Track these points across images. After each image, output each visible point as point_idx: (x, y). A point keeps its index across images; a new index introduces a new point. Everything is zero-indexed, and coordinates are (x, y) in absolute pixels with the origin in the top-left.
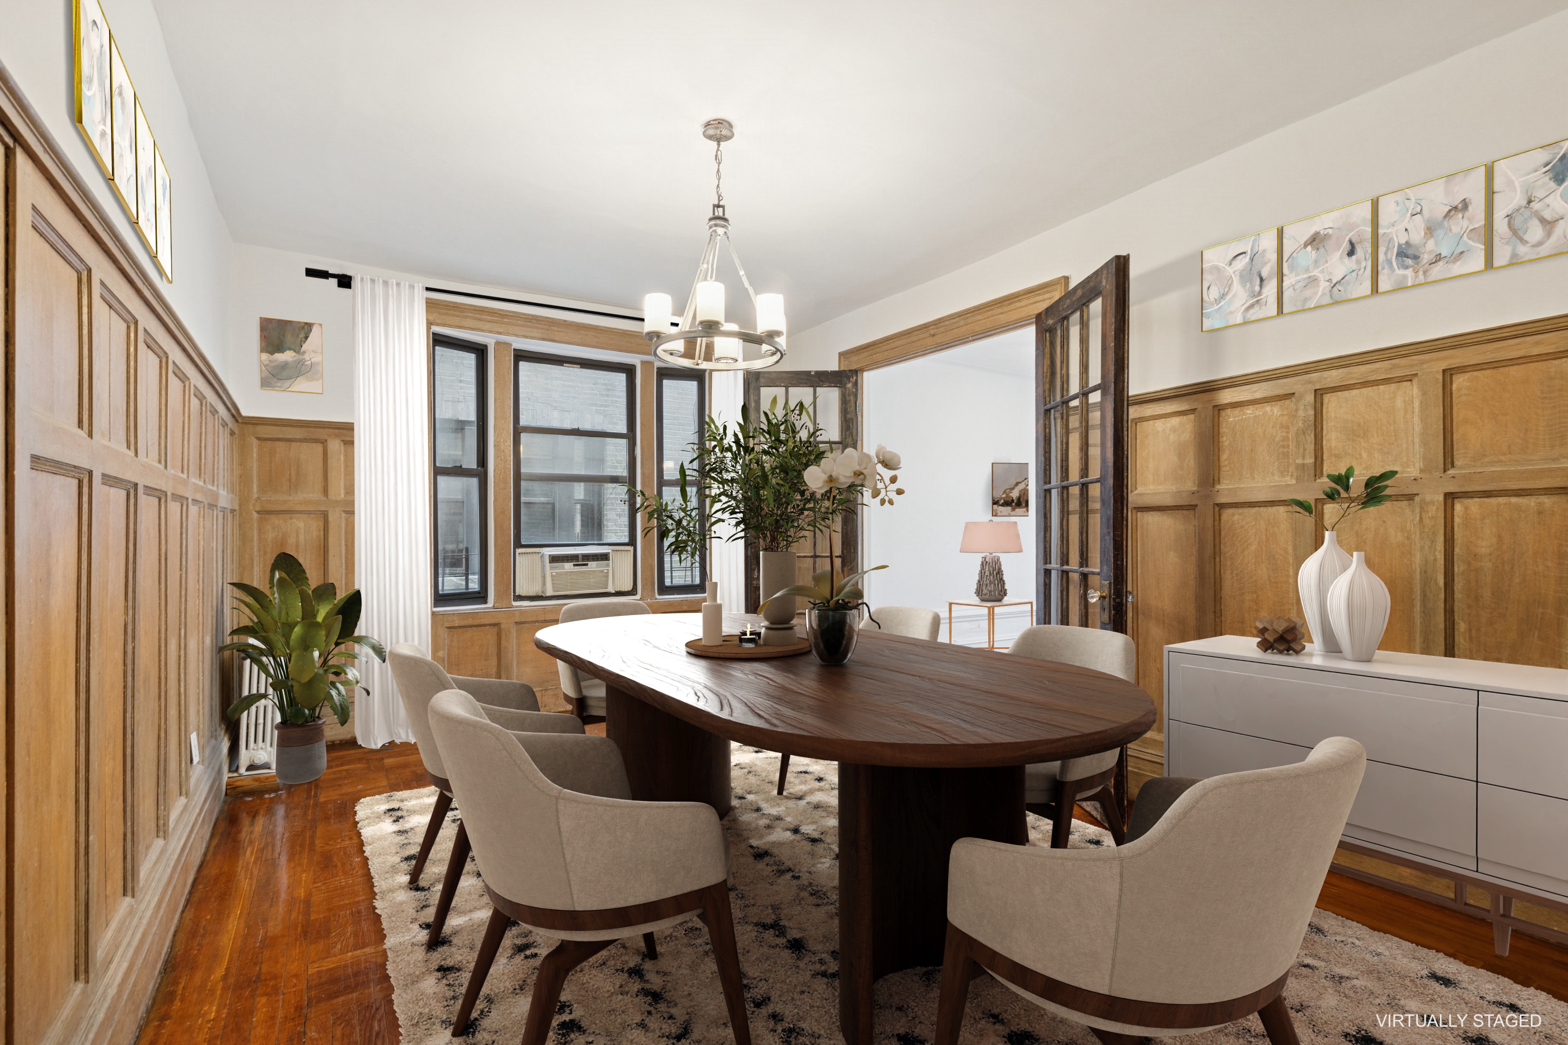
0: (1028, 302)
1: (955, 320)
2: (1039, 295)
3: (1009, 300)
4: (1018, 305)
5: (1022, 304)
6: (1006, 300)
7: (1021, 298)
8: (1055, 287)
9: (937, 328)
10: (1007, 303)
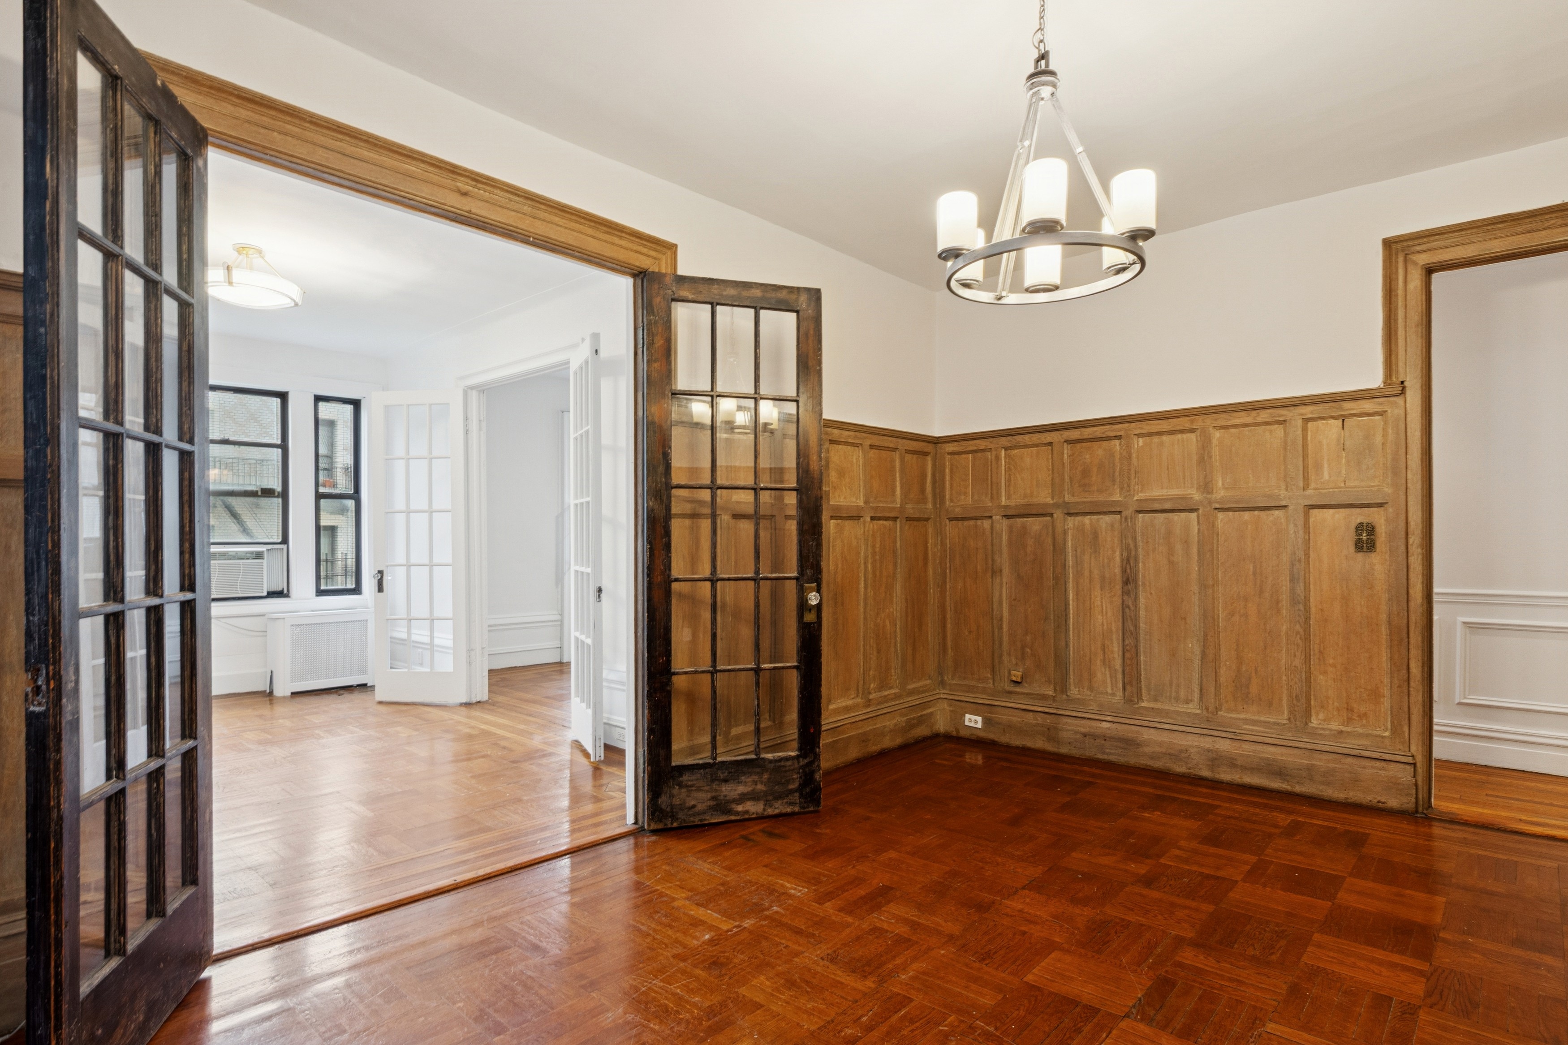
0: (630, 245)
1: (517, 198)
2: (645, 246)
3: (610, 227)
4: (616, 240)
5: (623, 243)
6: (605, 226)
7: (624, 235)
8: (664, 250)
9: (474, 187)
10: (604, 228)
